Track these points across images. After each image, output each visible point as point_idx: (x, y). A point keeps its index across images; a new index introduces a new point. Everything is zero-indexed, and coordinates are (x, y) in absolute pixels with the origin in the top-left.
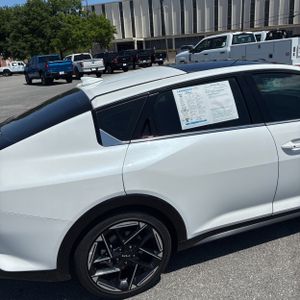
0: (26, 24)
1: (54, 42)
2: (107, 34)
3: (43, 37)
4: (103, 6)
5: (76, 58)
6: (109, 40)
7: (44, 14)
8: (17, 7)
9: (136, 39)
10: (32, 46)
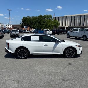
0: (37, 21)
1: (43, 26)
2: (57, 25)
3: (41, 24)
4: (58, 17)
5: (46, 30)
6: (57, 26)
7: (42, 19)
8: (36, 17)
9: (66, 27)
10: (38, 26)
